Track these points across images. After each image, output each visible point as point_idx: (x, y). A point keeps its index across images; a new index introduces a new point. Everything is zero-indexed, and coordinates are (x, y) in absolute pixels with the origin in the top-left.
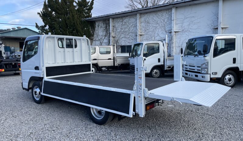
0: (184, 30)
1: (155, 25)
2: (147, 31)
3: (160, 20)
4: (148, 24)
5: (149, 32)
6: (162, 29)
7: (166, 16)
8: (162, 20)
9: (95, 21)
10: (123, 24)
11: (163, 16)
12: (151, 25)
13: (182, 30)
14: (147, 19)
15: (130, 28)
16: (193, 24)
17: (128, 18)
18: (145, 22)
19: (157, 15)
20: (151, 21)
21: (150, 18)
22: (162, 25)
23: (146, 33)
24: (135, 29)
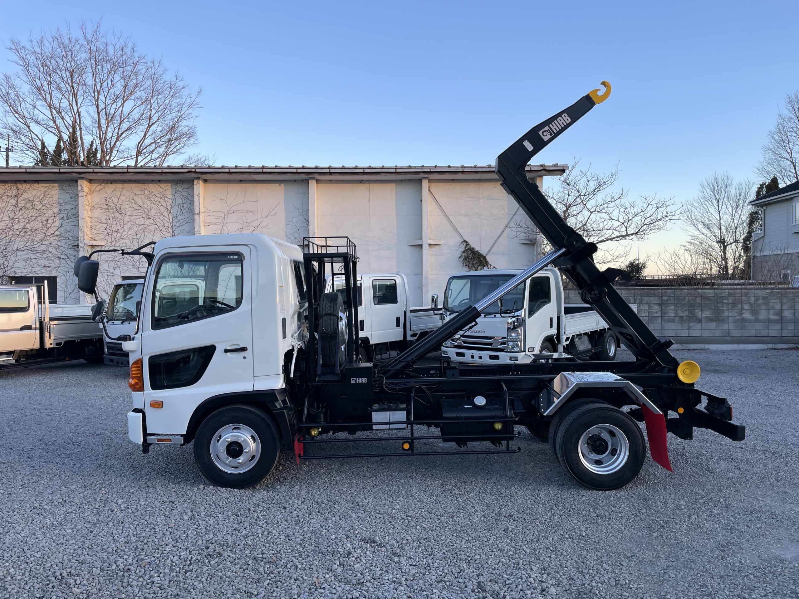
1: (142, 221)
2: (115, 234)
3: (155, 207)
4: (117, 215)
5: (121, 238)
7: (175, 199)
8: (162, 209)
10: (20, 205)
11: (166, 199)
12: (126, 219)
14: (115, 200)
15: (50, 221)
17: (42, 189)
18: (106, 207)
19: (147, 193)
20: (127, 206)
21: (123, 198)
22: (165, 222)
23: (110, 241)
24: (69, 224)
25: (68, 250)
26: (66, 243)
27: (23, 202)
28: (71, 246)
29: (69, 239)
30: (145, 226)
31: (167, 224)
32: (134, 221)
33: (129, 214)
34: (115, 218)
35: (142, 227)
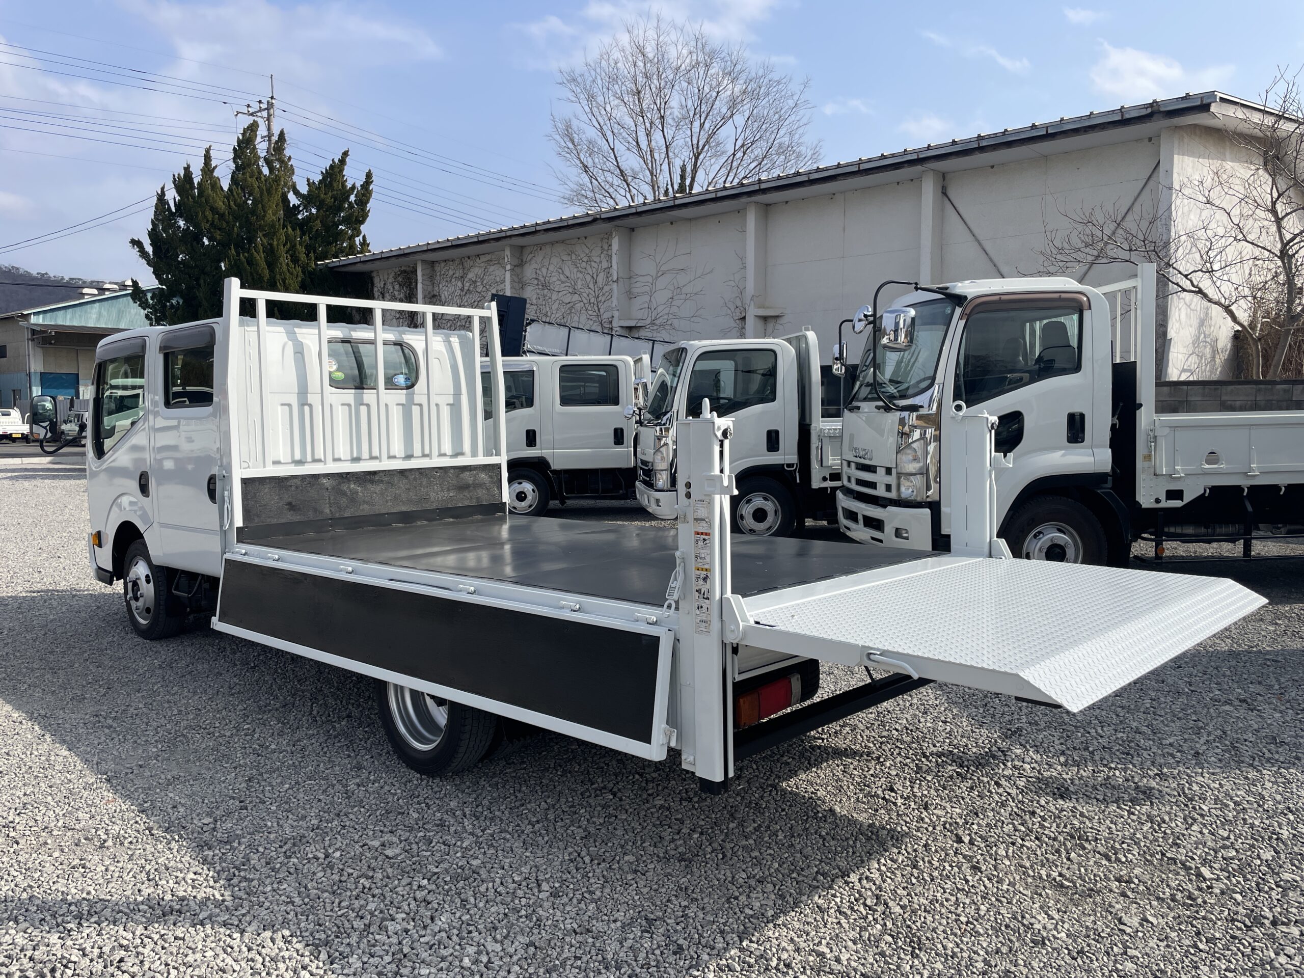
0: (657, 322)
3: (581, 276)
6: (590, 312)
7: (601, 262)
8: (588, 278)
9: (372, 272)
10: (466, 288)
11: (593, 263)
13: (648, 321)
14: (544, 270)
16: (683, 296)
17: (482, 265)
18: (536, 282)
19: (574, 257)
20: (554, 279)
21: (551, 268)
27: (468, 284)
30: (571, 304)
31: (592, 301)
33: (556, 289)
34: (544, 296)
35: (569, 306)
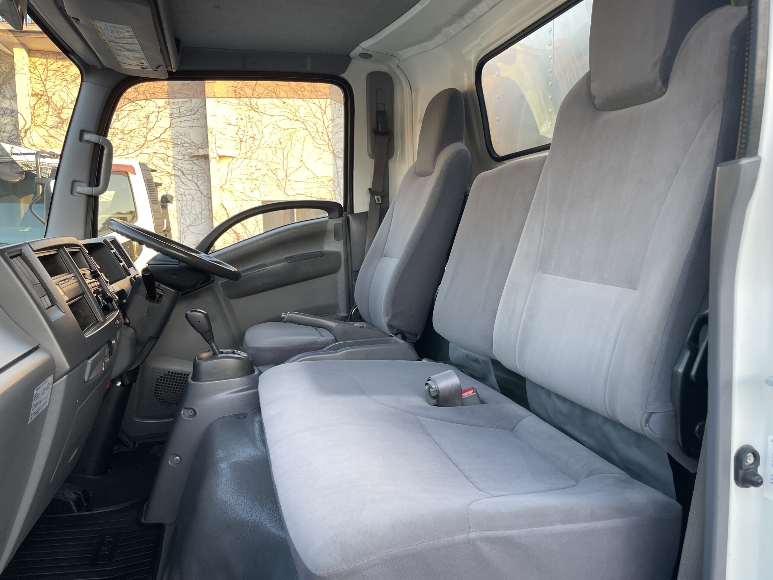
1: (287, 124)
2: (250, 141)
4: (253, 113)
5: (258, 147)
6: (319, 141)
12: (266, 119)
15: (153, 118)
22: (318, 125)
23: (244, 150)
24: (182, 125)
25: (183, 161)
26: (179, 152)
28: (187, 157)
29: (183, 146)
30: (292, 131)
31: (320, 130)
32: (277, 123)
35: (288, 132)
